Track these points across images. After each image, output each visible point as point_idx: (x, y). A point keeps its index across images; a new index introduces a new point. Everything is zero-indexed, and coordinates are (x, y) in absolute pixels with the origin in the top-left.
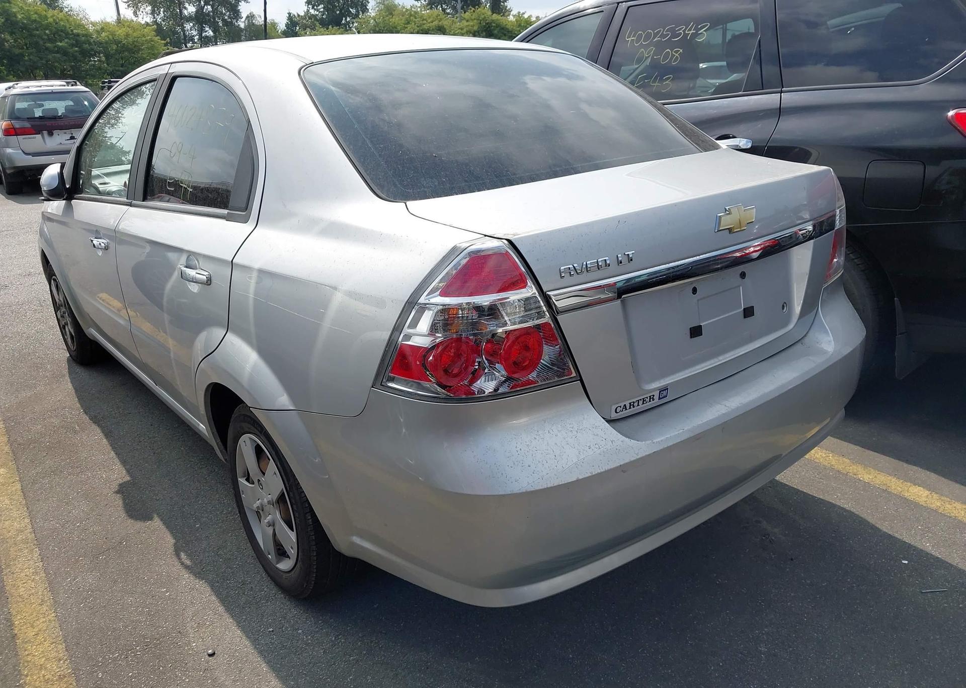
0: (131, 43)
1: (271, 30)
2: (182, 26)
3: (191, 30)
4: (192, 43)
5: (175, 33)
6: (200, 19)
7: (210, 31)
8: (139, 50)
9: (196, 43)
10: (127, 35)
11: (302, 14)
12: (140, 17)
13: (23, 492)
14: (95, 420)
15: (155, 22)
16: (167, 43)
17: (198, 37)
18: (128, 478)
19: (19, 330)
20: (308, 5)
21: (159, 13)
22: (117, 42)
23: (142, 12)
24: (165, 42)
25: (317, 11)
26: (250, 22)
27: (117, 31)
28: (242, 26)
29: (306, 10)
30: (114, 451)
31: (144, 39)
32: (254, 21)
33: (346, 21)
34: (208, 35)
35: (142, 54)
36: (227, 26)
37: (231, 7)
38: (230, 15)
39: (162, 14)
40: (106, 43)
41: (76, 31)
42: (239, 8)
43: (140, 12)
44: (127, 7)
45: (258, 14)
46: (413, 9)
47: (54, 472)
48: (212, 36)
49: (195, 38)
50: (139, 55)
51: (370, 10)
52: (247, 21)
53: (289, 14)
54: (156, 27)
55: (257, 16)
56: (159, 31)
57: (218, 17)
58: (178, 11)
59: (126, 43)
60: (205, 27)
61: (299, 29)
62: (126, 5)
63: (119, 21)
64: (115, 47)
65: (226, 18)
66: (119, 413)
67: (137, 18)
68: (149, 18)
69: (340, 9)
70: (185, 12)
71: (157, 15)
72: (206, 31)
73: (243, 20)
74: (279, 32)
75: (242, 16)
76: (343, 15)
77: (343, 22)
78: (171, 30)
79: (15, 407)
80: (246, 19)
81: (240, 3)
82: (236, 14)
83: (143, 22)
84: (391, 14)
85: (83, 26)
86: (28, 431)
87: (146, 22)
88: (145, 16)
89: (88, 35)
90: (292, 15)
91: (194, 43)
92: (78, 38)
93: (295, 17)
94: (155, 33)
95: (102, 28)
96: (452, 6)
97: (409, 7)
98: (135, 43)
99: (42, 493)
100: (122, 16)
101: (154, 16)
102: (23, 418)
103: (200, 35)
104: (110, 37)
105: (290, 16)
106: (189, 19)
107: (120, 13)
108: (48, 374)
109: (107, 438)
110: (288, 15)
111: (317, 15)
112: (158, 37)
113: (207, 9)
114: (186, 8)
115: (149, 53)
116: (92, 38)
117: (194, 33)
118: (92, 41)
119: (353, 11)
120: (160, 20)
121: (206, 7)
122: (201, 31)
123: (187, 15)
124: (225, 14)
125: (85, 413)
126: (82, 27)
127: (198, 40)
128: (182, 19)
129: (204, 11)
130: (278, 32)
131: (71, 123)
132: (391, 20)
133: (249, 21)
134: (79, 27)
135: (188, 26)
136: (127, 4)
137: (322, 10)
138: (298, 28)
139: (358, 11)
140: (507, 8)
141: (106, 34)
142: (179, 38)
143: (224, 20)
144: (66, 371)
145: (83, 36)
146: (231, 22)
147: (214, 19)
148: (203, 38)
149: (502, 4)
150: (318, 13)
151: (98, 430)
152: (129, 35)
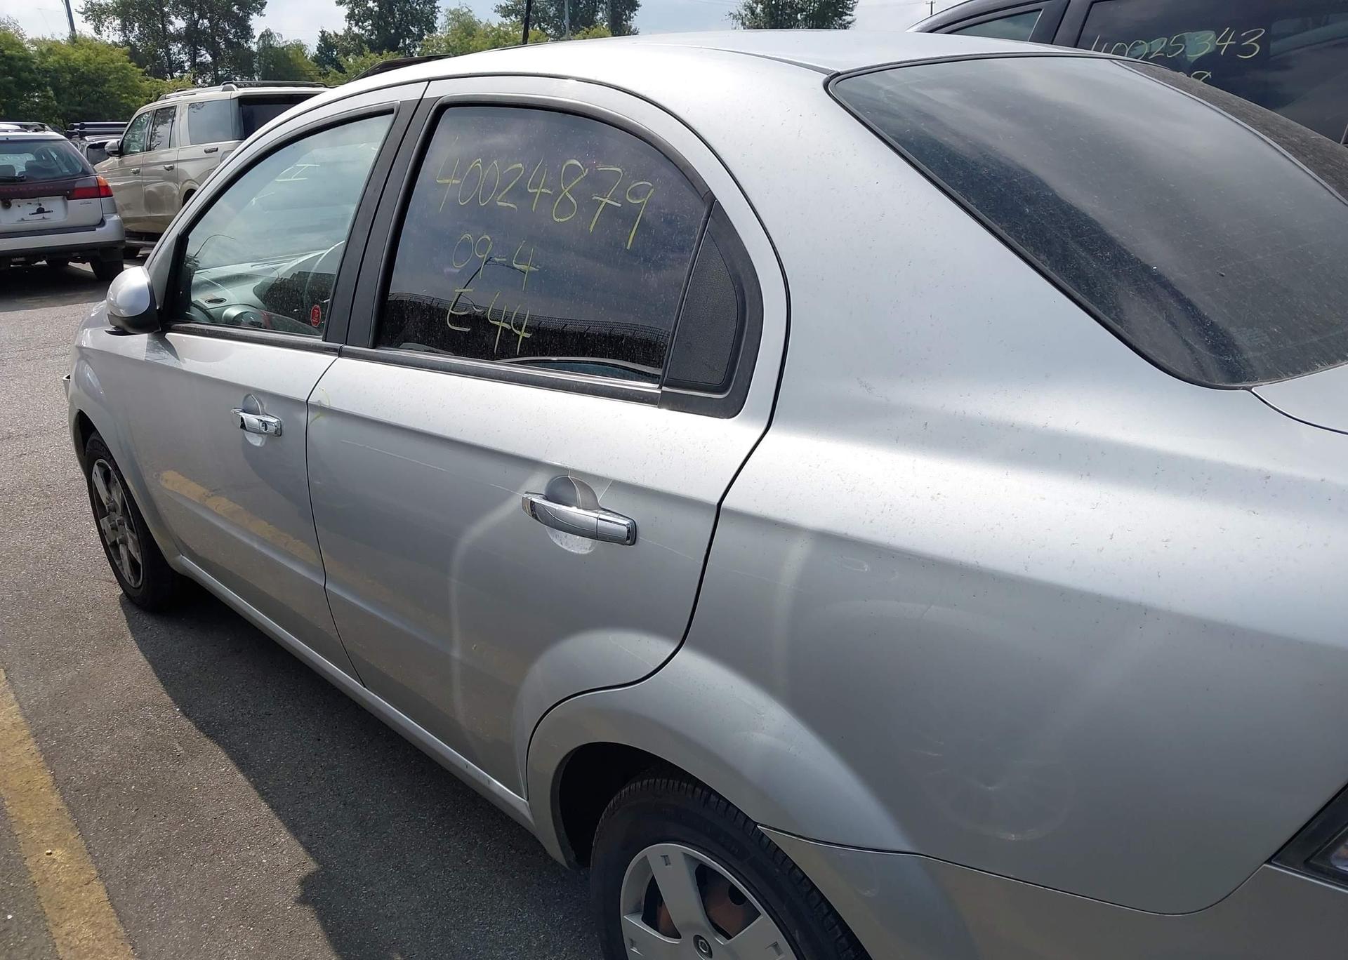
0: (93, 71)
1: (297, 55)
2: (166, 47)
3: (179, 53)
4: (181, 72)
5: (155, 57)
6: (192, 38)
7: (207, 55)
8: (106, 81)
9: (186, 71)
10: (88, 60)
11: (341, 33)
12: (105, 34)
13: (113, 905)
14: (211, 729)
15: (127, 43)
16: (147, 71)
17: (189, 63)
18: (312, 866)
19: (18, 544)
20: (349, 21)
21: (133, 29)
22: (73, 70)
23: (108, 28)
24: (143, 70)
25: (363, 29)
26: (267, 43)
27: (73, 54)
28: (254, 48)
29: (346, 28)
30: (266, 801)
31: (112, 66)
32: (272, 43)
33: (405, 44)
34: (204, 60)
35: (109, 87)
36: (232, 47)
37: (238, 21)
38: (236, 32)
39: (137, 31)
40: (56, 70)
41: (9, 52)
42: (250, 22)
43: (105, 28)
44: (84, 20)
45: (278, 32)
46: (502, 29)
47: (161, 854)
48: (211, 63)
49: (186, 65)
50: (105, 88)
51: (438, 29)
52: (261, 41)
53: (323, 32)
54: (129, 49)
55: (276, 35)
56: (133, 54)
57: (218, 35)
58: (161, 26)
59: (86, 72)
60: (200, 50)
61: (337, 54)
62: (82, 18)
63: (74, 39)
64: (69, 77)
65: (231, 37)
66: (249, 713)
67: (99, 36)
68: (117, 36)
69: (396, 27)
70: (171, 28)
71: (130, 32)
72: (202, 56)
73: (256, 40)
74: (308, 58)
75: (254, 34)
76: (400, 36)
77: (401, 45)
78: (150, 53)
79: (48, 704)
80: (260, 39)
81: (251, 17)
82: (246, 32)
83: (110, 42)
84: (470, 34)
85: (21, 46)
86: (87, 759)
87: (113, 41)
88: (111, 34)
89: (27, 59)
90: (326, 35)
91: (184, 71)
92: (11, 62)
93: (331, 37)
94: (129, 58)
95: (49, 50)
96: (555, 24)
97: (495, 26)
98: (99, 71)
99: (152, 907)
100: (77, 33)
101: (125, 33)
102: (71, 730)
103: (193, 60)
104: (62, 62)
105: (323, 35)
106: (177, 38)
107: (76, 27)
108: (92, 632)
109: (242, 771)
110: (320, 35)
111: (363, 34)
112: (133, 64)
113: (203, 24)
114: (172, 23)
115: (120, 86)
116: (34, 63)
117: (184, 57)
118: (34, 67)
119: (415, 30)
120: (134, 40)
121: (201, 21)
122: (194, 54)
123: (173, 32)
124: (229, 31)
125: (185, 714)
126: (18, 47)
127: (190, 68)
128: (166, 38)
129: (199, 27)
130: (306, 57)
131: (39, 188)
132: (471, 43)
133: (264, 42)
134: (13, 47)
135: (175, 48)
136: (84, 16)
137: (370, 27)
138: (335, 53)
139: (421, 30)
140: (632, 30)
141: (56, 58)
142: (161, 64)
143: (227, 41)
144: (124, 626)
145: (20, 61)
146: (238, 43)
147: (214, 38)
148: (198, 64)
149: (624, 23)
150: (363, 32)
151: (221, 754)
152: (91, 59)
